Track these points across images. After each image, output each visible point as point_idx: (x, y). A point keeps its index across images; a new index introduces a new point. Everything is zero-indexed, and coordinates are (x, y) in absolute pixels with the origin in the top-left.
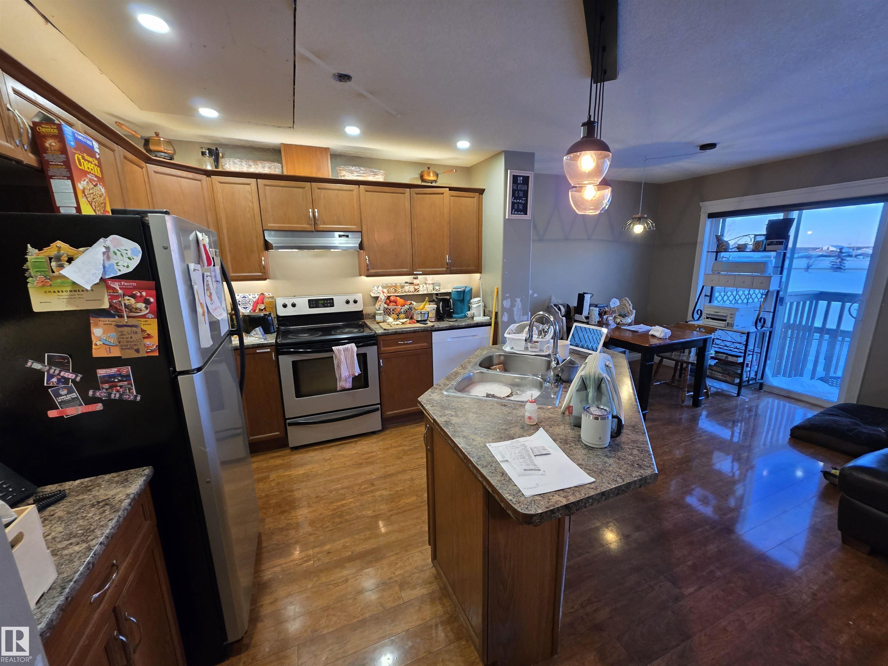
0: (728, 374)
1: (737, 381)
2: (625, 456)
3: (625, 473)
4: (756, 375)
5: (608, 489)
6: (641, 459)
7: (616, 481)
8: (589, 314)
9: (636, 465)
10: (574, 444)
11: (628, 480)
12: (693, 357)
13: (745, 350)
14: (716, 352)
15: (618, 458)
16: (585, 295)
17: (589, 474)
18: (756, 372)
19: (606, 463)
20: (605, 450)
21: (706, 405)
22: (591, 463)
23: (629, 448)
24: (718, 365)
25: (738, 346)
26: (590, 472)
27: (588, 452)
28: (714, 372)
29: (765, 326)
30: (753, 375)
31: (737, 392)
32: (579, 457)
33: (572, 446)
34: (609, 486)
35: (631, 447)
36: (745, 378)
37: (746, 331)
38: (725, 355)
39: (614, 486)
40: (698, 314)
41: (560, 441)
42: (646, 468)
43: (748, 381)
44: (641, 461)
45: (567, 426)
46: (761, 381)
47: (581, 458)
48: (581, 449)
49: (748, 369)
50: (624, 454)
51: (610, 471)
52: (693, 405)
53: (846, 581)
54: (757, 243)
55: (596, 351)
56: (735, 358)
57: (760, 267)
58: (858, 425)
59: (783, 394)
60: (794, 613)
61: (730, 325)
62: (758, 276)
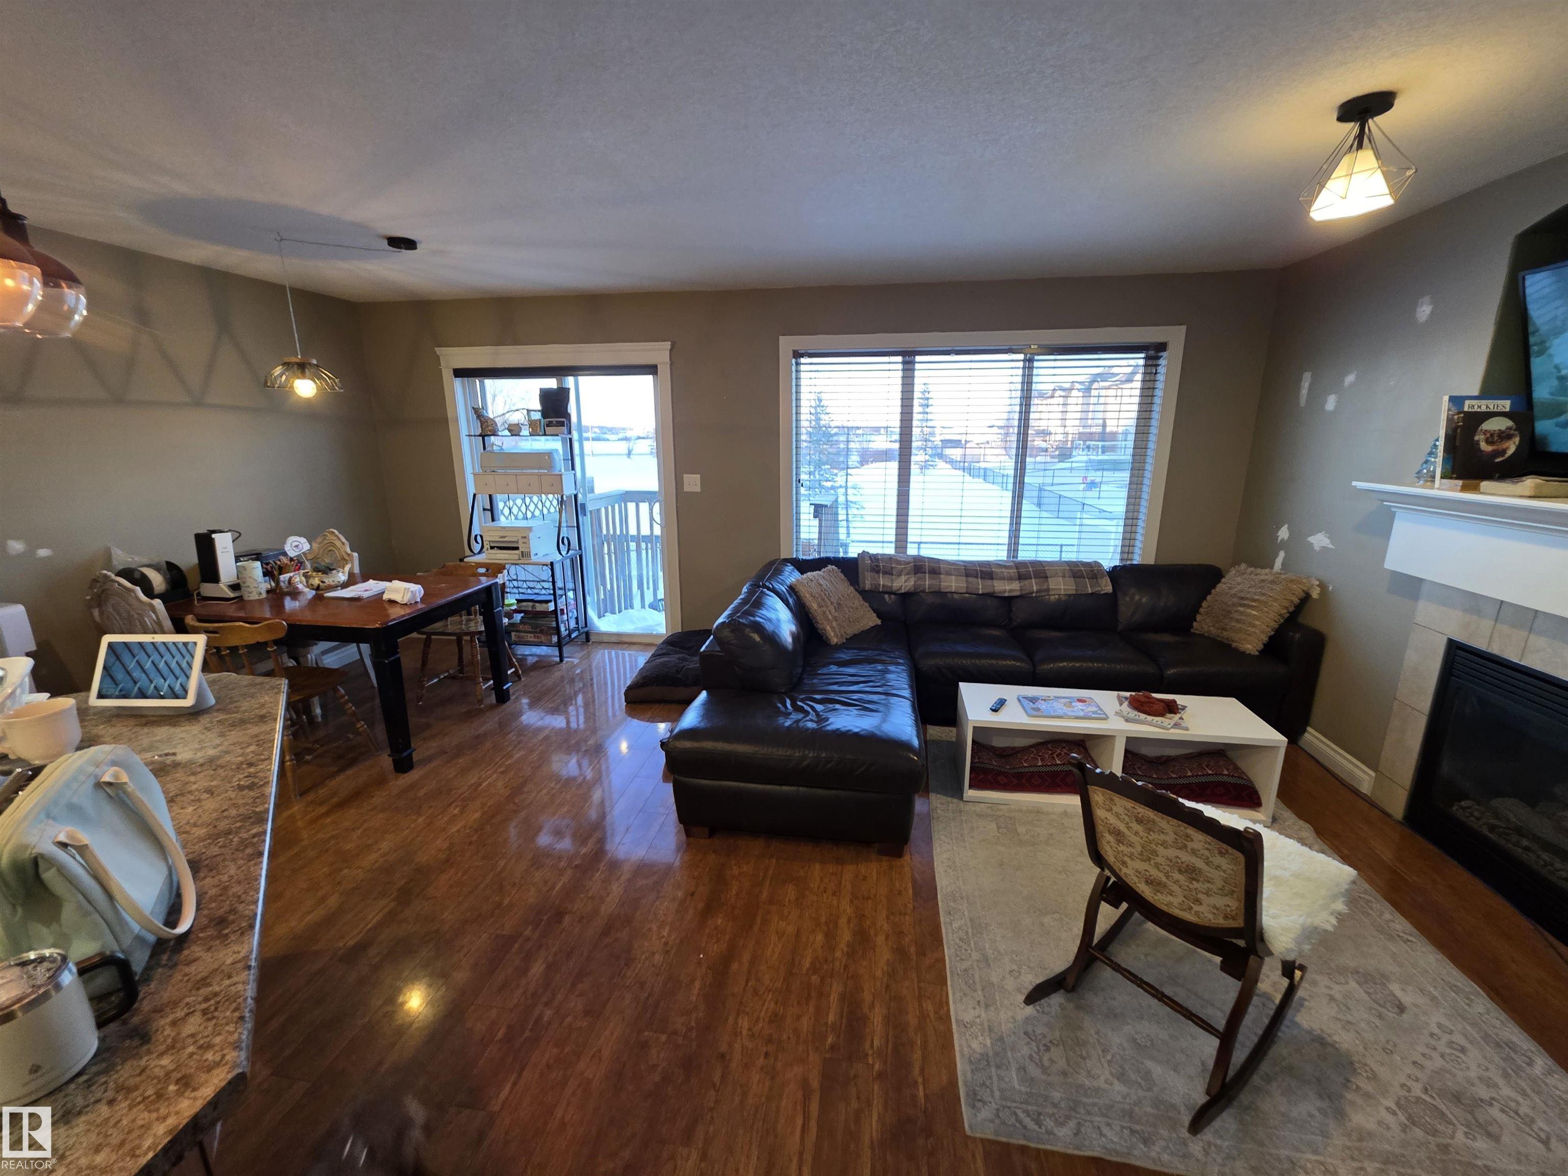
0: (542, 632)
1: (555, 639)
2: (142, 1072)
4: (577, 623)
6: (201, 1046)
8: (238, 578)
9: (171, 1087)
12: (478, 625)
13: (554, 589)
14: (519, 601)
15: (111, 1097)
16: (214, 536)
18: (577, 619)
21: (517, 694)
23: (174, 1023)
24: (525, 620)
25: (546, 585)
28: (522, 634)
29: (571, 547)
30: (573, 625)
31: (558, 655)
35: (183, 1013)
36: (564, 632)
37: (549, 562)
38: (531, 604)
40: (477, 542)
42: (204, 1077)
43: (569, 635)
44: (198, 1056)
46: (586, 629)
52: (497, 701)
53: (692, 894)
54: (532, 424)
55: (185, 697)
56: (544, 605)
57: (545, 458)
58: (684, 659)
59: (614, 639)
60: (647, 998)
61: (526, 555)
62: (545, 475)
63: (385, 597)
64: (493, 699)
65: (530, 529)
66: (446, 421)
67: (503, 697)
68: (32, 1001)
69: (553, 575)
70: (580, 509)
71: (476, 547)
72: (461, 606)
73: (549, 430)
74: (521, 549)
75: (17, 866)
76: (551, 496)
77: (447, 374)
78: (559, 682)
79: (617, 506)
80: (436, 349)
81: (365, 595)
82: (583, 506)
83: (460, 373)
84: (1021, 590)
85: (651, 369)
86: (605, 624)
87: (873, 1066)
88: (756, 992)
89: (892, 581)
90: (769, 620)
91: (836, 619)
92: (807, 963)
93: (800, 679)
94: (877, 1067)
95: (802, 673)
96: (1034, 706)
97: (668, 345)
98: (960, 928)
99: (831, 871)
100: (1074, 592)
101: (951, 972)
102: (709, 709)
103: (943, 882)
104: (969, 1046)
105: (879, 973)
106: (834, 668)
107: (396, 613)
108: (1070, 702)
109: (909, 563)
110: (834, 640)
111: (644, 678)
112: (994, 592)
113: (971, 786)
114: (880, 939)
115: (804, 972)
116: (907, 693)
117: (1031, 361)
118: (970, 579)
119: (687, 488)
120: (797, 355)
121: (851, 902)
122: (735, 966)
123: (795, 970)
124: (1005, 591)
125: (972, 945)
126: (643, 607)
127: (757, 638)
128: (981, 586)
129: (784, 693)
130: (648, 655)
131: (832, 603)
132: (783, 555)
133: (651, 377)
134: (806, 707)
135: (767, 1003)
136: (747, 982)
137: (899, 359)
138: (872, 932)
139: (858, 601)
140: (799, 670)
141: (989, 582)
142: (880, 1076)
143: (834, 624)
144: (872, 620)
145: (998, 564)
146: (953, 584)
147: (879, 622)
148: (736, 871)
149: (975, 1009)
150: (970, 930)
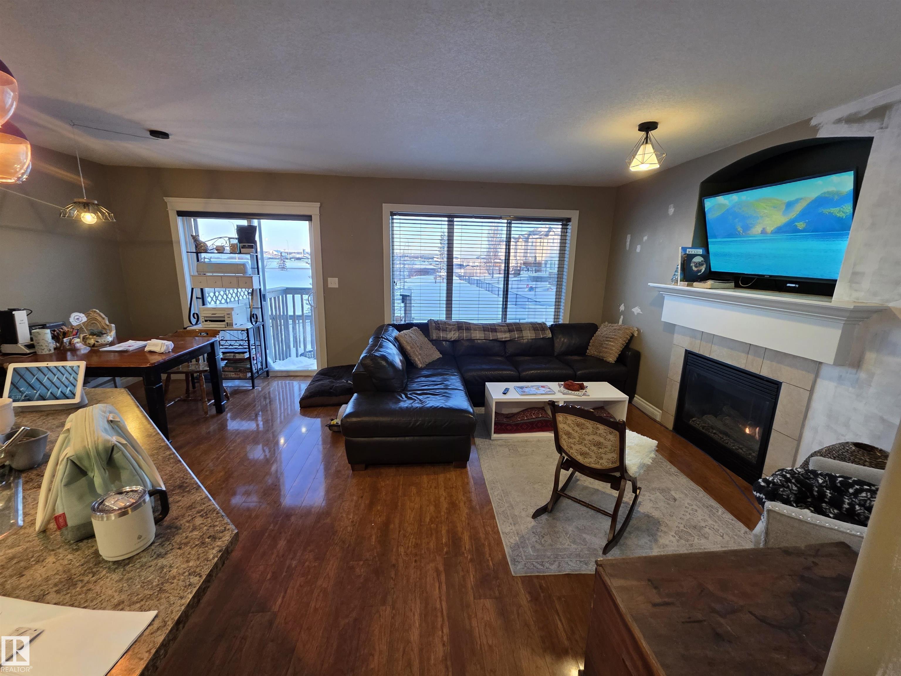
0: (240, 371)
1: (249, 375)
2: (187, 538)
3: (198, 563)
4: (262, 365)
5: (183, 608)
6: (210, 526)
7: (189, 585)
8: (32, 340)
9: (207, 540)
10: (91, 575)
11: (205, 572)
12: (203, 364)
13: (248, 346)
14: (224, 353)
15: (178, 547)
16: (14, 312)
17: (141, 609)
18: (262, 362)
19: (162, 568)
20: (153, 547)
22: (139, 586)
23: (188, 522)
24: (228, 365)
25: (242, 343)
26: (142, 603)
27: (124, 570)
28: (227, 373)
29: (258, 320)
30: (259, 366)
31: (251, 385)
32: (110, 592)
33: (88, 582)
34: (183, 601)
35: (190, 518)
36: (254, 370)
37: (245, 328)
38: (232, 354)
39: (190, 596)
40: (195, 318)
41: (57, 588)
42: (221, 535)
43: (258, 372)
44: (211, 529)
45: (61, 550)
46: (267, 369)
47: (116, 591)
48: (108, 575)
49: (255, 362)
50: (184, 534)
51: (174, 578)
52: (217, 413)
53: (362, 497)
54: (233, 246)
55: (74, 398)
56: (242, 355)
57: (240, 268)
58: (332, 382)
59: (284, 374)
60: (348, 547)
61: (229, 325)
62: (241, 277)
63: (146, 349)
64: (214, 411)
65: (232, 309)
66: (171, 243)
67: (220, 410)
68: (136, 506)
69: (248, 336)
70: (263, 297)
71: (194, 321)
72: (194, 354)
73: (243, 250)
74: (226, 322)
75: (106, 449)
76: (244, 290)
77: (172, 215)
78: (254, 400)
79: (281, 297)
80: (164, 198)
81: (131, 349)
82: (264, 296)
83: (181, 214)
84: (510, 337)
85: (308, 218)
86: (277, 366)
87: (467, 557)
88: (404, 536)
89: (447, 334)
90: (389, 354)
91: (420, 354)
92: (428, 520)
93: (407, 385)
94: (469, 557)
95: (407, 382)
96: (522, 390)
97: (318, 204)
98: (498, 495)
99: (432, 478)
100: (535, 338)
101: (497, 513)
102: (357, 403)
103: (488, 476)
104: (509, 542)
105: (464, 519)
106: (423, 379)
107: (155, 359)
108: (538, 388)
109: (455, 325)
110: (420, 366)
111: (310, 393)
112: (498, 339)
113: (495, 433)
114: (462, 504)
115: (427, 523)
116: (462, 388)
117: (510, 223)
118: (486, 332)
119: (330, 286)
120: (393, 214)
121: (445, 490)
122: (392, 526)
123: (422, 524)
124: (503, 338)
125: (505, 501)
126: (297, 356)
127: (384, 363)
128: (491, 336)
129: (400, 392)
130: (308, 382)
131: (418, 346)
132: (386, 323)
133: (307, 222)
134: (413, 397)
135: (411, 540)
136: (399, 532)
137: (446, 219)
138: (457, 502)
139: (430, 345)
140: (406, 381)
141: (495, 334)
142: (471, 560)
143: (420, 357)
144: (437, 355)
145: (498, 325)
146: (478, 335)
147: (441, 356)
148: (383, 484)
149: (509, 526)
150: (503, 495)
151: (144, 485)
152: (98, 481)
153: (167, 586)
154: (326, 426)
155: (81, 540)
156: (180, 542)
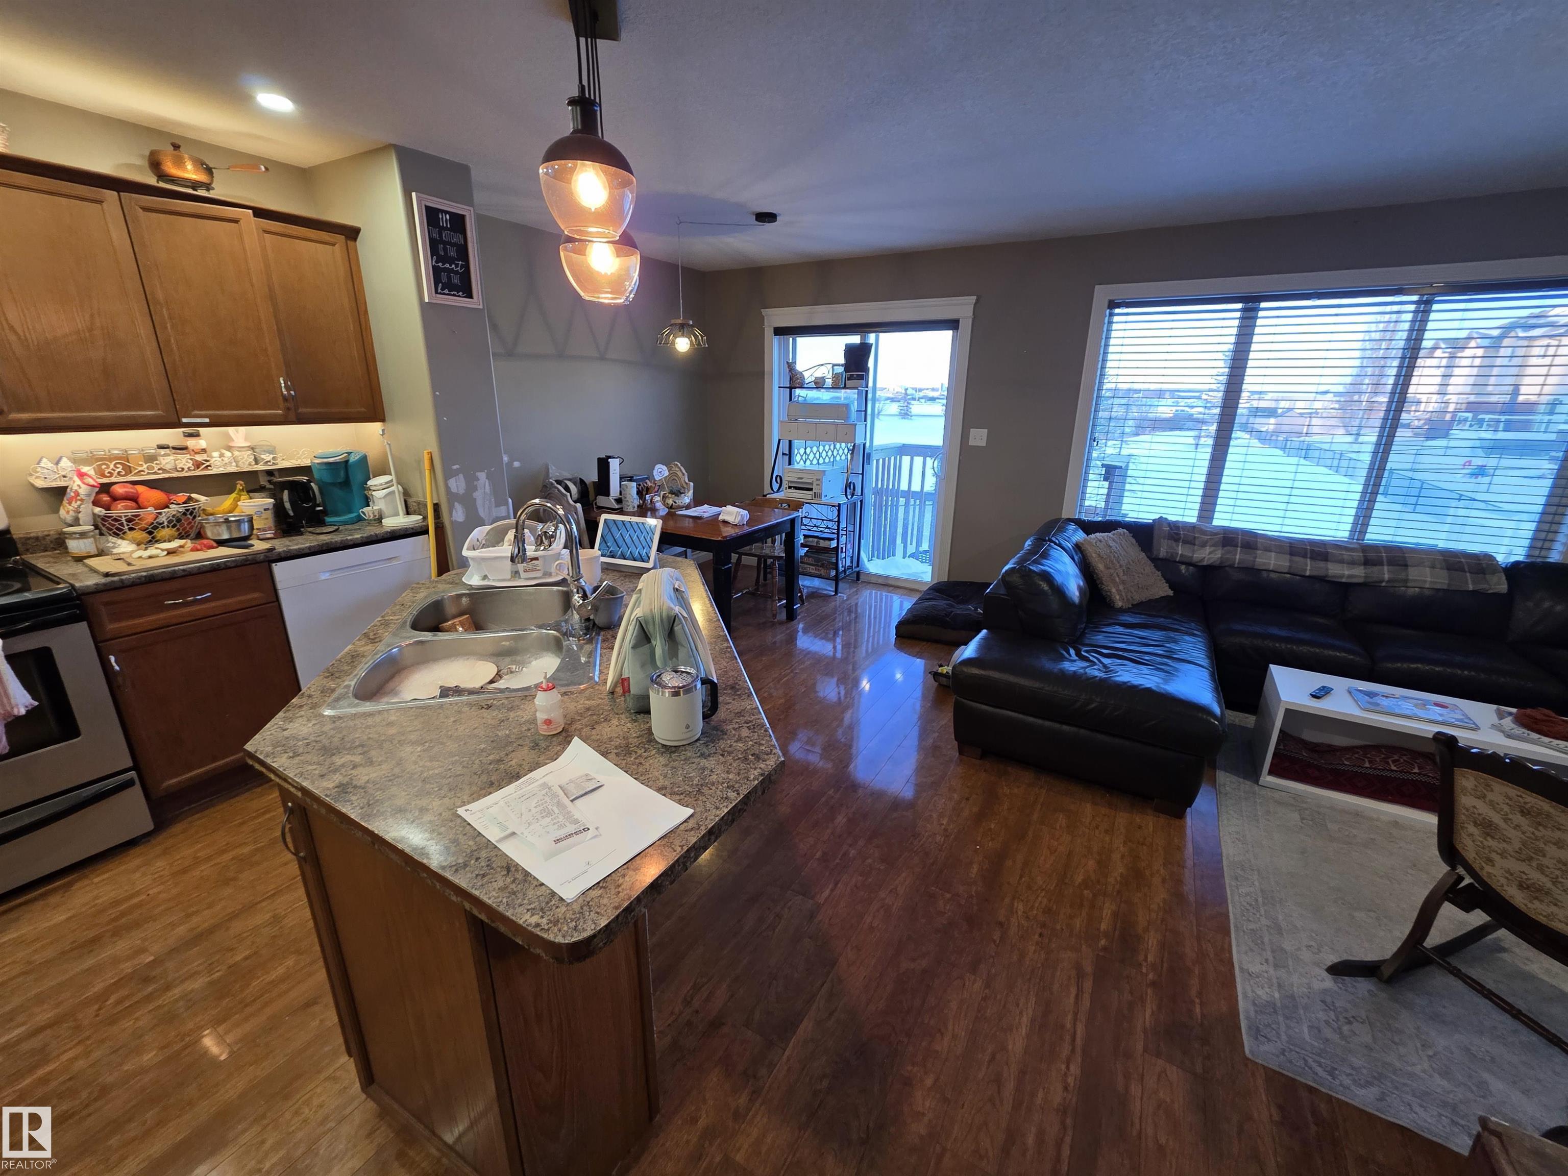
0: (822, 566)
1: (833, 573)
2: (731, 746)
3: (738, 778)
4: (852, 562)
5: (717, 819)
6: (756, 743)
7: (726, 798)
8: (621, 494)
9: (750, 757)
10: (643, 750)
11: (744, 791)
12: (778, 549)
13: (838, 529)
14: (805, 536)
15: (721, 753)
16: (609, 460)
17: (680, 802)
18: (852, 557)
19: (704, 769)
20: (698, 744)
21: (802, 615)
22: (681, 779)
23: (735, 729)
24: (809, 554)
25: (830, 524)
26: (682, 797)
27: (670, 757)
28: (806, 566)
29: (856, 492)
30: (848, 563)
31: (834, 589)
32: (657, 774)
33: (640, 756)
34: (718, 812)
35: (737, 726)
36: (841, 569)
37: (836, 503)
38: (816, 540)
39: (726, 811)
40: (777, 482)
41: (616, 751)
42: (766, 757)
43: (845, 571)
44: (756, 747)
45: (623, 716)
46: (857, 569)
47: (661, 775)
48: (656, 755)
49: (843, 555)
50: (729, 742)
51: (713, 784)
52: (788, 618)
53: (967, 799)
54: (836, 377)
55: (648, 562)
56: (827, 542)
57: (842, 409)
58: (952, 606)
59: (880, 581)
60: (933, 864)
61: (817, 496)
62: (842, 424)
63: (721, 518)
64: (783, 616)
65: (824, 473)
66: (762, 374)
67: (791, 616)
68: (687, 689)
69: (839, 516)
70: (867, 458)
71: (776, 486)
72: (771, 532)
73: (849, 383)
74: (814, 491)
75: (669, 617)
76: (843, 445)
77: (769, 332)
78: (835, 611)
79: (893, 458)
80: (762, 310)
81: (706, 515)
82: (869, 455)
83: (779, 331)
84: (1366, 577)
85: (952, 324)
86: (873, 566)
87: (1147, 975)
88: (1029, 887)
89: (1193, 551)
90: (1059, 571)
91: (1123, 582)
92: (1079, 879)
93: (1083, 634)
94: (1151, 976)
95: (1085, 629)
96: (1371, 700)
97: (973, 299)
98: (1247, 894)
99: (1103, 812)
100: (1445, 587)
101: (1236, 926)
102: (985, 646)
103: (1230, 851)
104: (1253, 991)
105: (1154, 907)
106: (1120, 629)
107: (728, 532)
108: (1424, 704)
109: (1216, 534)
110: (1119, 604)
111: (915, 616)
112: (1326, 576)
113: (1271, 772)
114: (1156, 880)
115: (1076, 885)
116: (1205, 662)
117: (1429, 303)
118: (1297, 559)
119: (972, 442)
120: (1113, 305)
121: (1125, 843)
122: (1009, 863)
123: (1067, 881)
124: (1342, 576)
125: (1263, 912)
126: (904, 558)
127: (1045, 587)
128: (1309, 568)
129: (1067, 643)
130: (914, 599)
131: (1121, 566)
132: (1065, 515)
133: (950, 332)
134: (1091, 658)
135: (1040, 899)
136: (1021, 877)
137: (1239, 306)
138: (1147, 873)
139: (1149, 568)
140: (1083, 626)
141: (1322, 564)
142: (1153, 984)
143: (1121, 587)
144: (1163, 590)
145: (1337, 545)
146: (1271, 561)
147: (1171, 593)
148: (1007, 790)
149: (1262, 964)
150: (1260, 900)
151: (698, 669)
152: (658, 651)
153: (705, 790)
154: (930, 673)
155: (639, 713)
156: (724, 748)
